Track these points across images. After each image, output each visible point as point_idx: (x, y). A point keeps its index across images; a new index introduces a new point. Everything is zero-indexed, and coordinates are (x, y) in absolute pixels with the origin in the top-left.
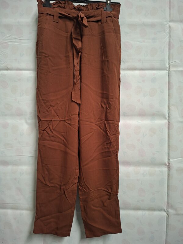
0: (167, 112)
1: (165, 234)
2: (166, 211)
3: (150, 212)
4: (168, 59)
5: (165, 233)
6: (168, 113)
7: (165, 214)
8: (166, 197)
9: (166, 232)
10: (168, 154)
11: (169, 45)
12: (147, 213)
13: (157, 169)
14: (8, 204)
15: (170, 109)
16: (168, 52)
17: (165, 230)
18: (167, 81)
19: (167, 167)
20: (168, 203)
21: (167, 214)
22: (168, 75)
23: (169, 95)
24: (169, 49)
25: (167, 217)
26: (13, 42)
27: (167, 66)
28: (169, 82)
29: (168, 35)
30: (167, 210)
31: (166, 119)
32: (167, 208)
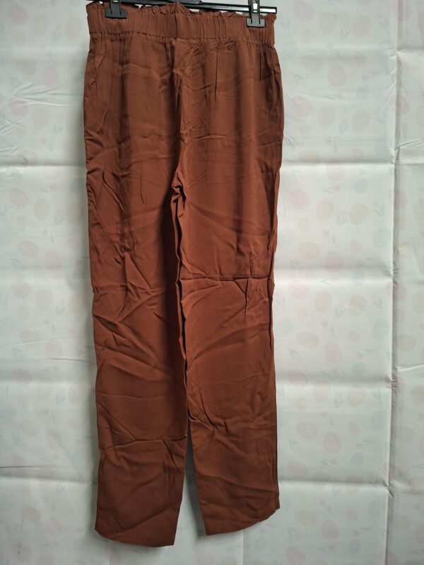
0: (392, 260)
1: (386, 536)
2: (388, 484)
3: (352, 488)
4: (394, 137)
5: (386, 533)
6: (394, 263)
7: (385, 491)
8: (388, 454)
9: (388, 532)
10: (394, 355)
11: (398, 104)
12: (343, 488)
13: (367, 391)
14: (29, 467)
15: (398, 253)
16: (394, 121)
17: (386, 528)
18: (393, 188)
19: (390, 386)
20: (392, 466)
21: (391, 492)
22: (395, 175)
23: (396, 220)
24: (398, 114)
25: (389, 499)
26: (37, 100)
27: (393, 152)
28: (396, 191)
29: (396, 82)
30: (390, 483)
31: (389, 275)
32: (390, 479)
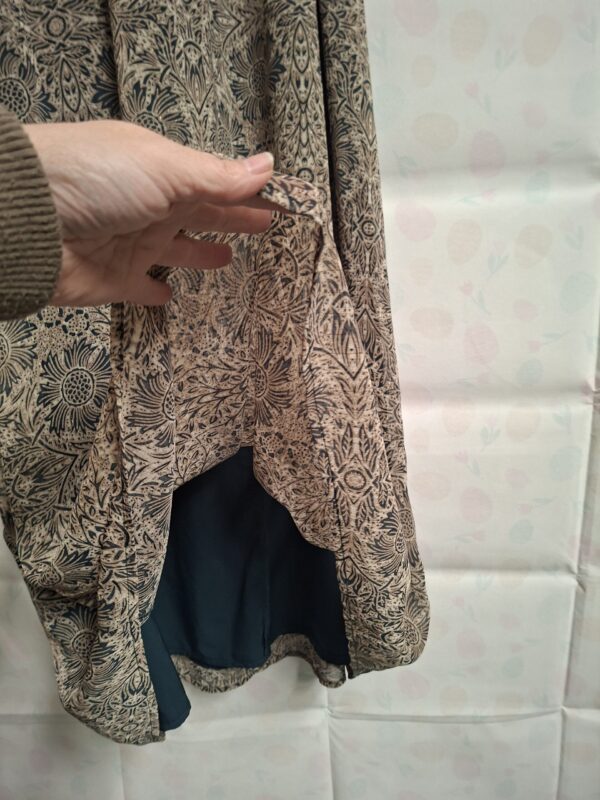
2: (576, 570)
3: (511, 578)
5: (567, 647)
7: (571, 581)
9: (572, 645)
12: (496, 579)
13: (544, 412)
17: (568, 638)
19: (590, 400)
20: (585, 541)
21: (581, 584)
25: (577, 593)
30: (579, 569)
32: (580, 561)
